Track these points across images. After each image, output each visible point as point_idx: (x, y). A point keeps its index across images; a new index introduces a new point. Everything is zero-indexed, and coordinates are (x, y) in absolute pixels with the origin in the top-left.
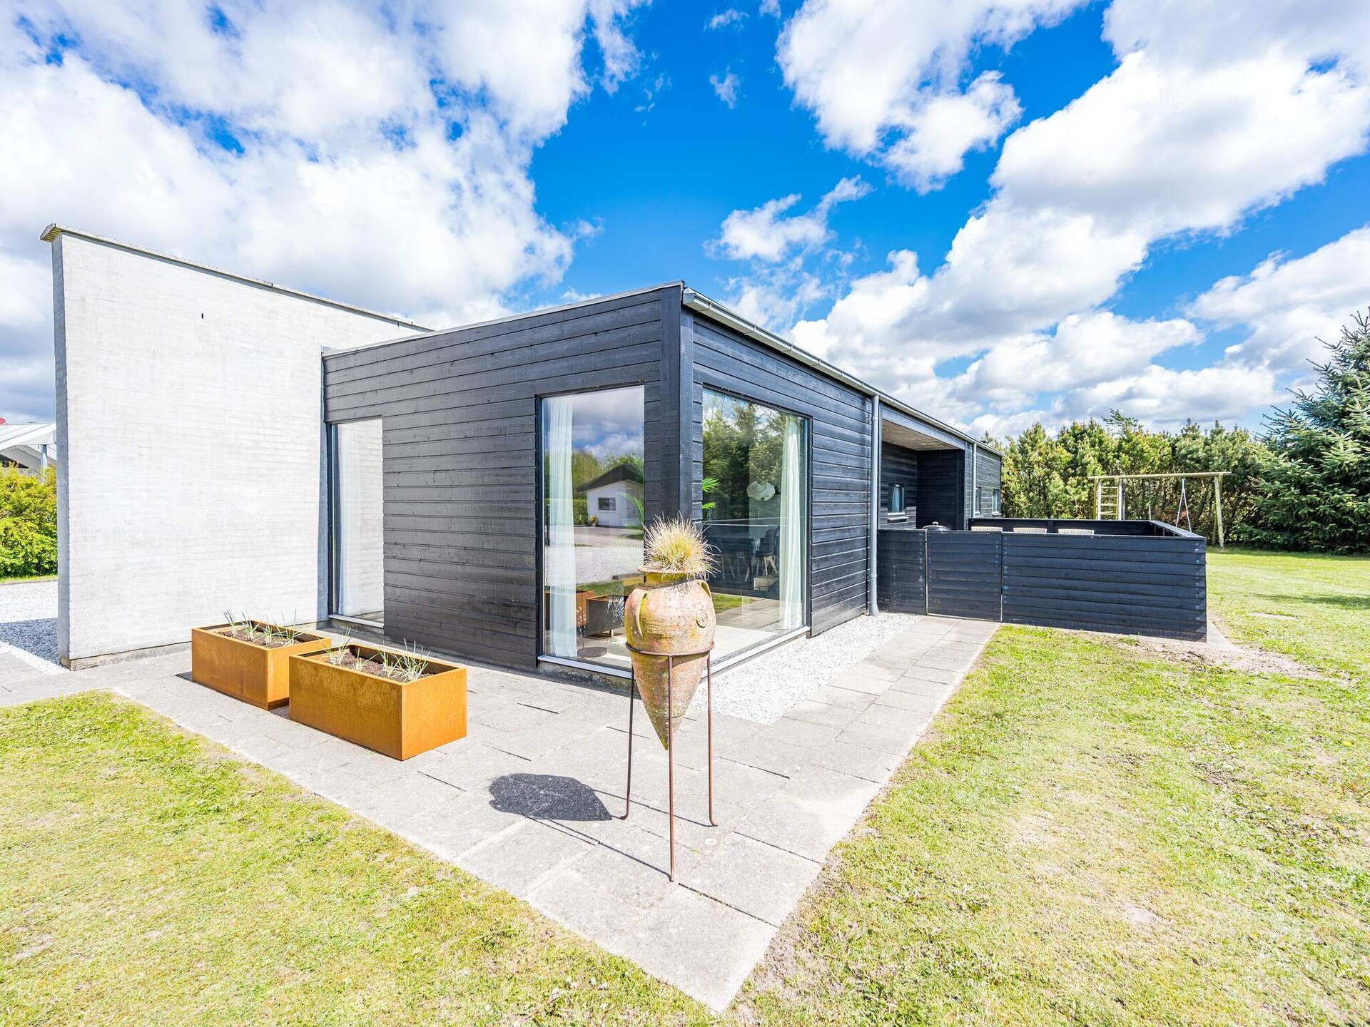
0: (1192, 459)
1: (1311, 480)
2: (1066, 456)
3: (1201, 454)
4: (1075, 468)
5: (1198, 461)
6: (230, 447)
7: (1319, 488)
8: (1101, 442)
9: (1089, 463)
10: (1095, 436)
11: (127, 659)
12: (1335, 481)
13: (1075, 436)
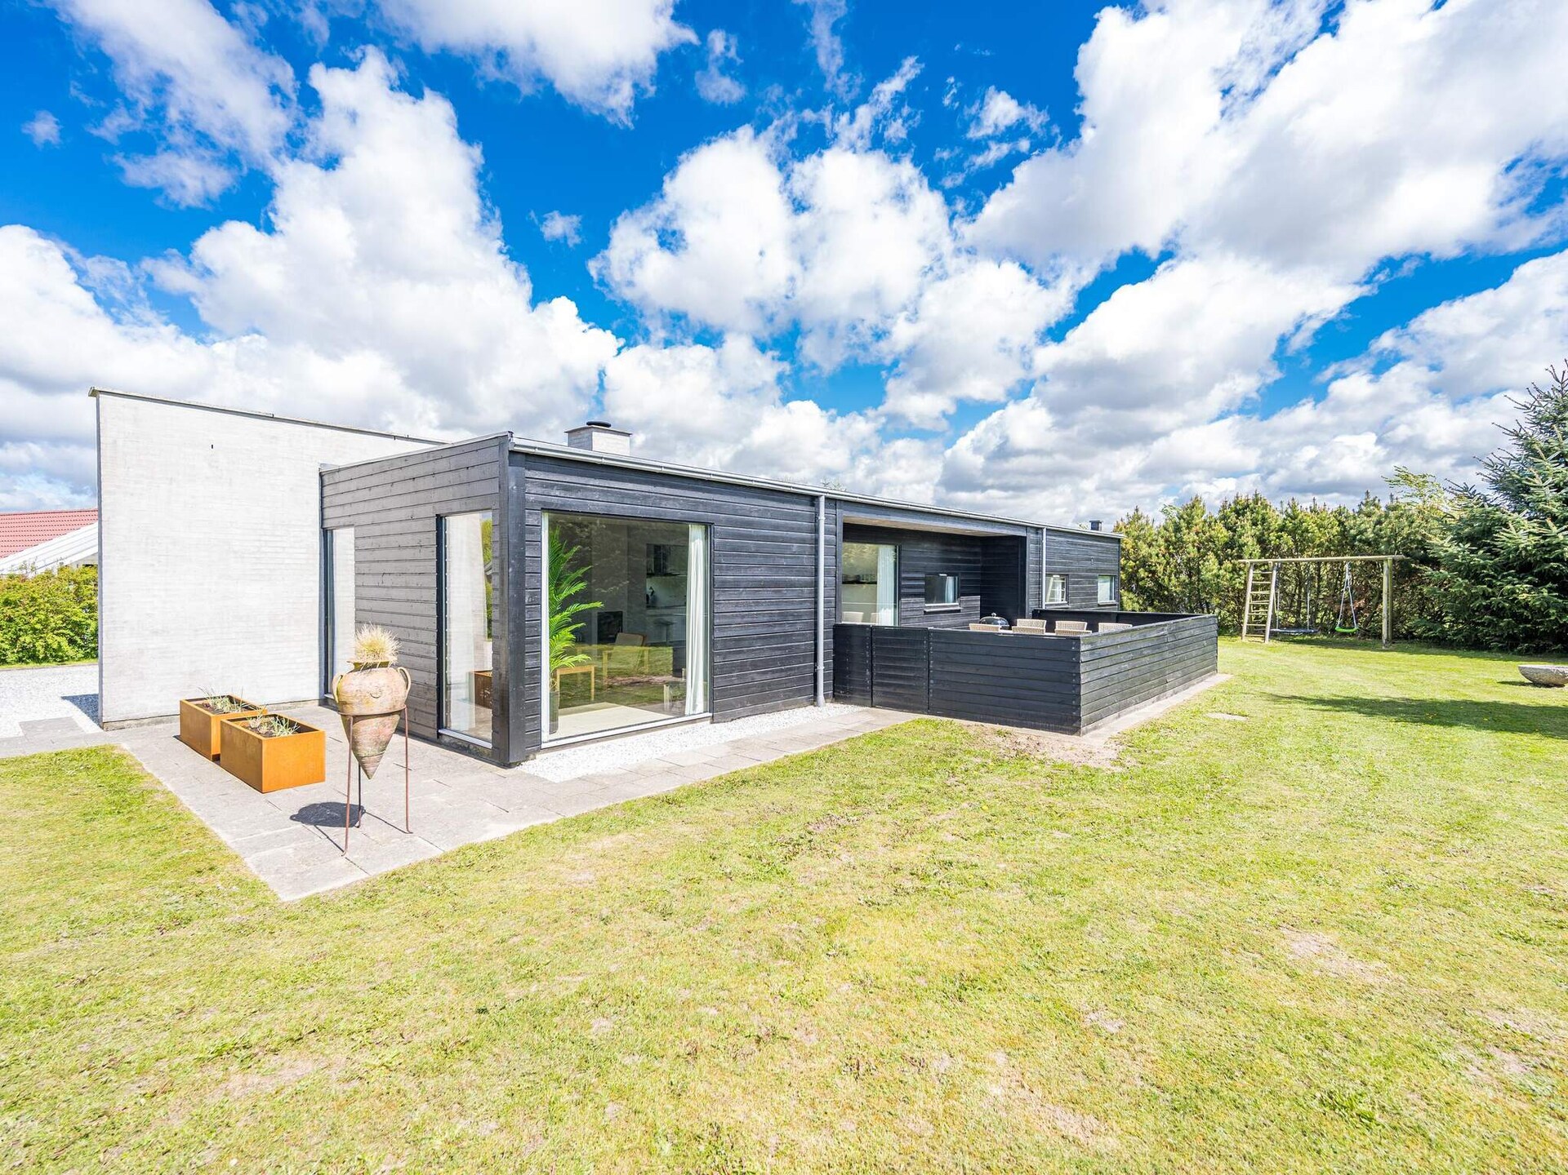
0: (1360, 541)
1: (1484, 567)
2: (1223, 534)
3: (1370, 535)
4: (1232, 548)
5: (1367, 542)
6: (235, 552)
7: (1493, 577)
8: (1264, 520)
9: (1245, 544)
10: (1258, 513)
11: (148, 724)
12: (1510, 568)
13: (1237, 512)
